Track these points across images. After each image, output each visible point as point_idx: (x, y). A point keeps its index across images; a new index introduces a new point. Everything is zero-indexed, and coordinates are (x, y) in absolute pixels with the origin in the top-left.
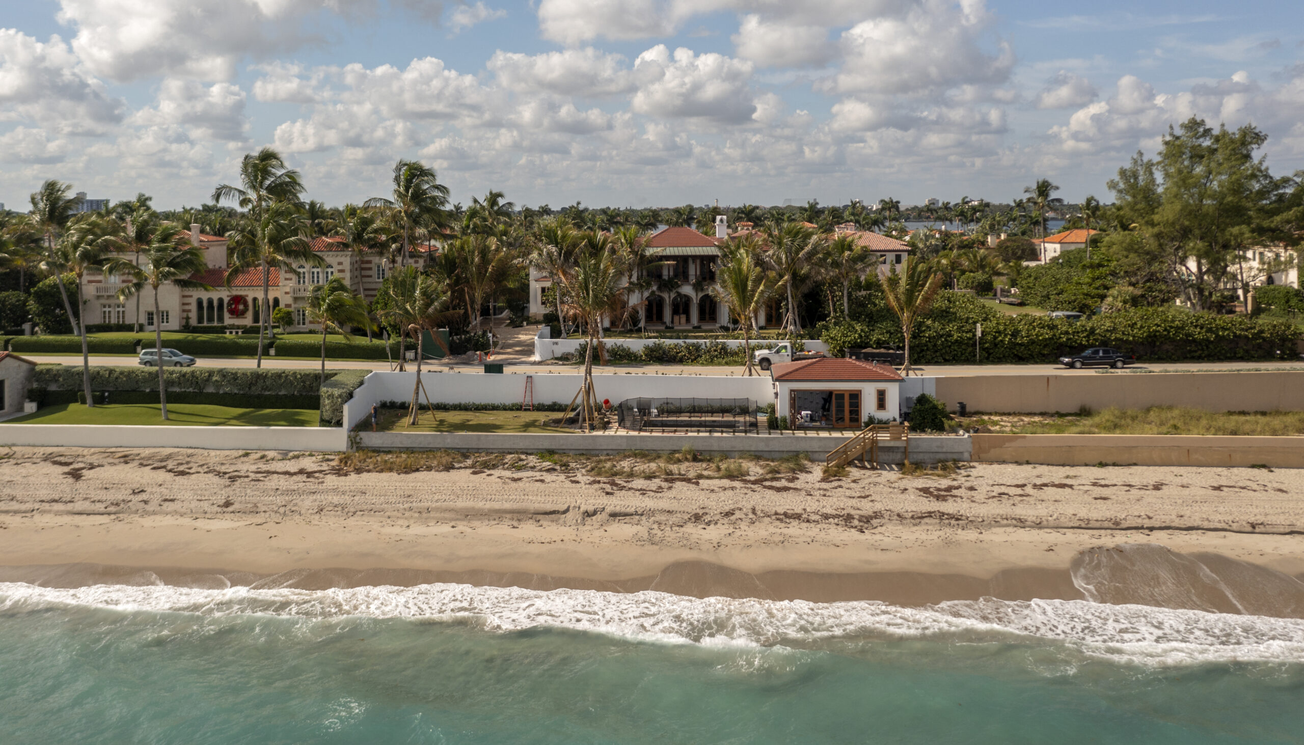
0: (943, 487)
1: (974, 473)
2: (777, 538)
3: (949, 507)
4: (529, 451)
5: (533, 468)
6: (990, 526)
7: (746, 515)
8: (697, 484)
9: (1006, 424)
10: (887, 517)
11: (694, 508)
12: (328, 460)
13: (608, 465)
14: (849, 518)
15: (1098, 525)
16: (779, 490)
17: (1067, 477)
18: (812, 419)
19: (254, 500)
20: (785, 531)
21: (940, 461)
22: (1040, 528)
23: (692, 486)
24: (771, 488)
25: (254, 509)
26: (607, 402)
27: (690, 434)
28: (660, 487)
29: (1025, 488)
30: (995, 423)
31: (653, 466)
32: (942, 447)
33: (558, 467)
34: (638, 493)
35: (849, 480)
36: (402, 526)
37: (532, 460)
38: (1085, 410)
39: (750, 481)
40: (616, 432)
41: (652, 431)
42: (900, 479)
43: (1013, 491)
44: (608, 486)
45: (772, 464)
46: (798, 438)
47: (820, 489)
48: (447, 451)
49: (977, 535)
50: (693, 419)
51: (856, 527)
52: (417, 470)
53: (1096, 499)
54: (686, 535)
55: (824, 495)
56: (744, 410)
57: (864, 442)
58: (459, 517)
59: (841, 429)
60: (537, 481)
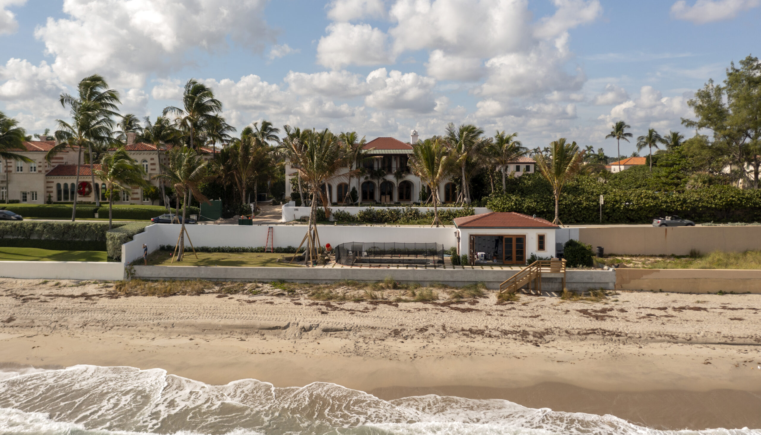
0: (598, 309)
1: (619, 298)
2: (466, 351)
3: (608, 325)
4: (265, 281)
5: (266, 293)
6: (646, 341)
7: (438, 331)
8: (397, 306)
9: (638, 263)
10: (557, 333)
11: (394, 325)
12: (108, 287)
13: (326, 291)
14: (525, 334)
15: (741, 341)
16: (463, 311)
17: (698, 302)
18: (486, 258)
19: (33, 317)
20: (471, 344)
21: (590, 289)
22: (691, 344)
23: (393, 308)
24: (457, 309)
25: (31, 324)
26: (328, 245)
27: (391, 268)
28: (366, 308)
29: (667, 310)
30: (629, 262)
31: (362, 292)
32: (592, 279)
33: (286, 293)
34: (348, 313)
35: (520, 304)
36: (148, 338)
37: (267, 287)
38: (695, 254)
39: (439, 304)
40: (333, 266)
41: (361, 266)
42: (562, 303)
43: (658, 313)
44: (324, 307)
45: (456, 291)
46: (476, 271)
47: (497, 310)
48: (201, 280)
49: (638, 349)
50: (393, 258)
51: (531, 342)
52: (175, 294)
53: (732, 319)
54: (387, 348)
55: (502, 315)
56: (433, 253)
57: (530, 274)
58: (198, 331)
59: (510, 265)
60: (267, 303)
